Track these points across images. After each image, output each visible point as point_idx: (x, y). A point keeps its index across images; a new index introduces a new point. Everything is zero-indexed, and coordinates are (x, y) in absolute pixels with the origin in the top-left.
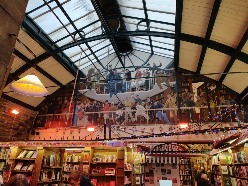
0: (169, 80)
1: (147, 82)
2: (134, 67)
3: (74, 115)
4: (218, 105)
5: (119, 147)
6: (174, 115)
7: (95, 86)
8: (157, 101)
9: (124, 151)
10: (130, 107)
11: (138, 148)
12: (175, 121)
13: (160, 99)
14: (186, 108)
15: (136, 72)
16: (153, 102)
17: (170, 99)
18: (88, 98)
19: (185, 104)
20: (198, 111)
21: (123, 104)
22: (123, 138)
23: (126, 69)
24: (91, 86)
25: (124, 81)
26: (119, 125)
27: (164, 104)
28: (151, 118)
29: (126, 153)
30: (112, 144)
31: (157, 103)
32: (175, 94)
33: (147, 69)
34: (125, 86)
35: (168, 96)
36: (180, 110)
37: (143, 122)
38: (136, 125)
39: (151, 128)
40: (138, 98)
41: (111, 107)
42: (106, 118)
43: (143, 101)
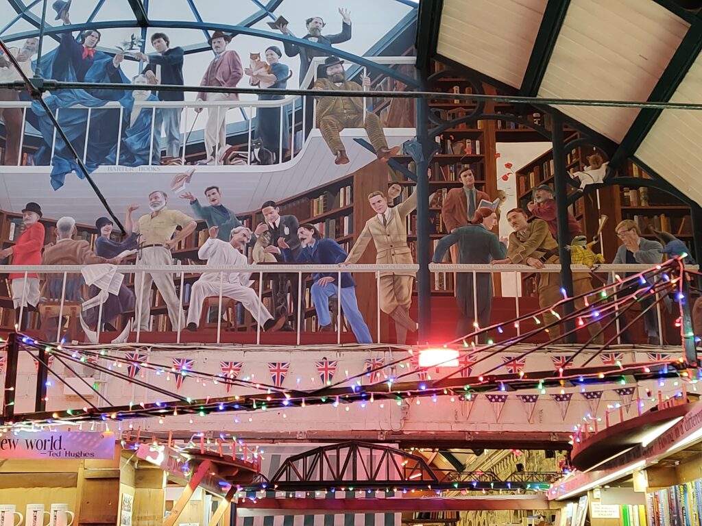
0: (384, 116)
1: (268, 118)
2: (200, 26)
5: (89, 462)
6: (395, 303)
8: (317, 226)
9: (114, 479)
10: (168, 246)
11: (195, 464)
12: (401, 332)
13: (331, 217)
14: (456, 267)
16: (294, 231)
17: (380, 216)
19: (453, 249)
20: (511, 286)
21: (127, 228)
22: (112, 409)
23: (156, 36)
25: (141, 100)
26: (101, 342)
27: (350, 241)
28: (277, 310)
29: (127, 491)
30: (48, 444)
31: (316, 235)
32: (410, 194)
34: (142, 129)
35: (372, 200)
36: (425, 276)
37: (233, 330)
38: (195, 349)
39: (275, 364)
40: (213, 203)
41: (55, 244)
42: (26, 306)
43: (241, 222)
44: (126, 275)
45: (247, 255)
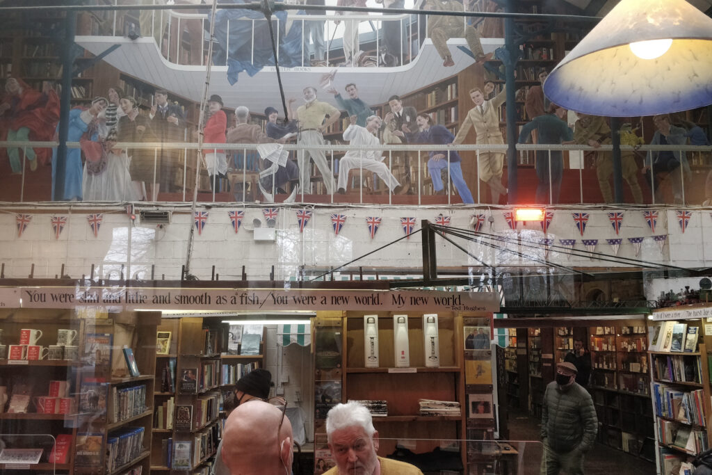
0: (480, 29)
3: (62, 150)
4: (648, 142)
6: (491, 173)
8: (431, 115)
10: (320, 130)
12: (495, 195)
13: (441, 108)
14: (536, 147)
16: (413, 119)
17: (478, 107)
19: (533, 132)
20: (576, 161)
24: (137, 24)
26: (276, 201)
28: (403, 179)
31: (430, 121)
32: (501, 90)
35: (473, 95)
36: (514, 153)
37: (371, 194)
38: (345, 207)
39: (405, 219)
40: (352, 97)
41: (235, 127)
42: (218, 174)
43: (373, 111)
44: (291, 152)
45: (379, 138)
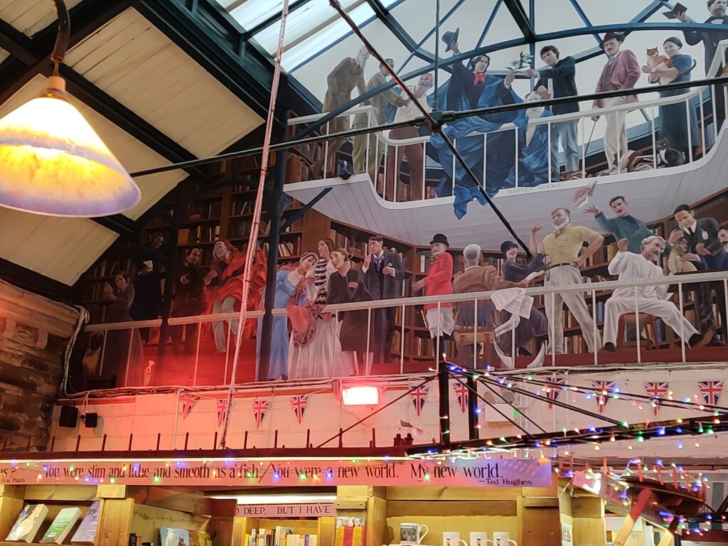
1: (672, 115)
2: (590, 30)
3: (268, 319)
5: (526, 490)
7: (372, 161)
9: (555, 508)
10: (576, 264)
11: (634, 492)
15: (603, 60)
16: (713, 234)
18: (338, 227)
21: (532, 250)
22: (545, 436)
23: (545, 50)
24: (350, 160)
25: (536, 118)
26: (517, 367)
28: (703, 323)
29: (566, 521)
30: (486, 471)
33: (672, 40)
34: (539, 146)
37: (654, 348)
38: (615, 370)
39: (706, 383)
40: (620, 214)
41: (463, 272)
42: (442, 335)
43: (651, 231)
44: (536, 297)
45: (662, 266)
